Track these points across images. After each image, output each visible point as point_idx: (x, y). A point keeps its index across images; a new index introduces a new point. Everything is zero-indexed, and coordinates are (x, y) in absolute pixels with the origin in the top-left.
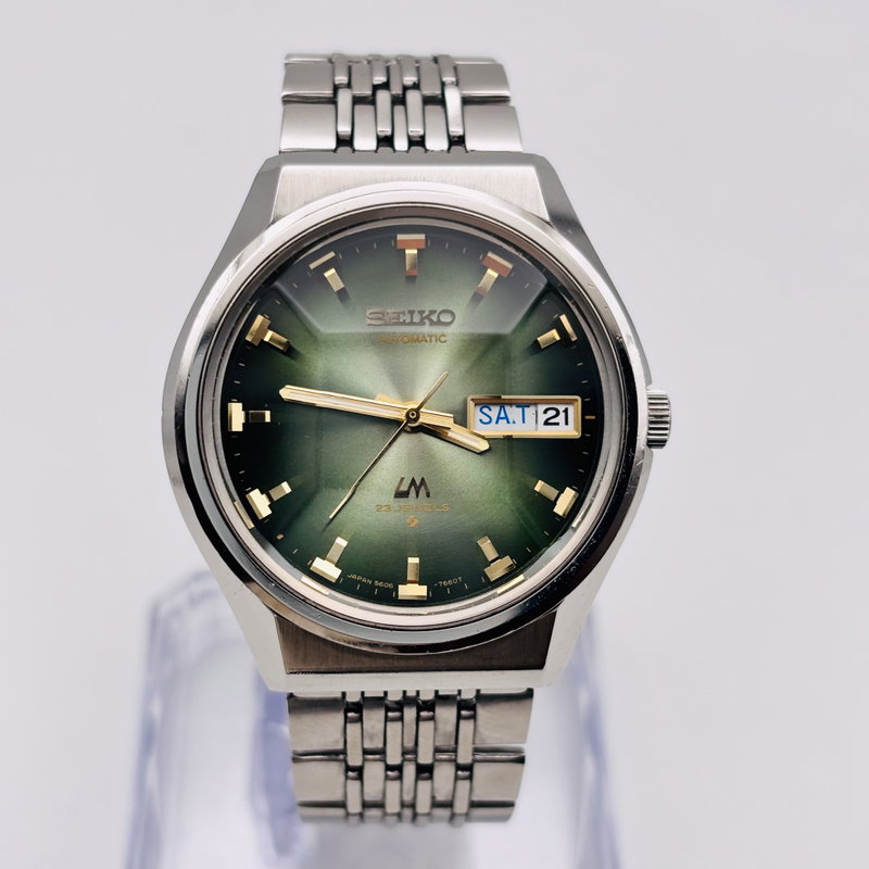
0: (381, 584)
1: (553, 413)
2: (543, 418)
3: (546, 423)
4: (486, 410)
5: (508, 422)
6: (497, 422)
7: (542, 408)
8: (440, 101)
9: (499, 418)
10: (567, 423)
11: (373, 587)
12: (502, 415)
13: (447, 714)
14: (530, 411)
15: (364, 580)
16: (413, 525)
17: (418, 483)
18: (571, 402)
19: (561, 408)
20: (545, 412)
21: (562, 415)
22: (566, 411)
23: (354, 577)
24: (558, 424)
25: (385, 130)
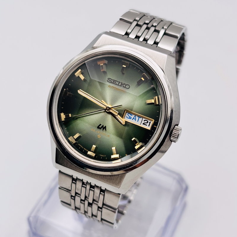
0: (85, 149)
1: (146, 122)
2: (143, 122)
3: (144, 124)
4: (129, 115)
5: (135, 120)
6: (132, 119)
7: (144, 119)
8: (158, 32)
9: (133, 118)
10: (149, 126)
11: (83, 149)
12: (135, 118)
13: (97, 191)
14: (141, 119)
15: (82, 147)
16: (99, 137)
17: (104, 127)
18: (152, 120)
19: (149, 121)
20: (144, 121)
21: (149, 123)
22: (150, 122)
23: (80, 145)
24: (146, 125)
25: (139, 34)
